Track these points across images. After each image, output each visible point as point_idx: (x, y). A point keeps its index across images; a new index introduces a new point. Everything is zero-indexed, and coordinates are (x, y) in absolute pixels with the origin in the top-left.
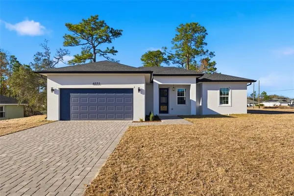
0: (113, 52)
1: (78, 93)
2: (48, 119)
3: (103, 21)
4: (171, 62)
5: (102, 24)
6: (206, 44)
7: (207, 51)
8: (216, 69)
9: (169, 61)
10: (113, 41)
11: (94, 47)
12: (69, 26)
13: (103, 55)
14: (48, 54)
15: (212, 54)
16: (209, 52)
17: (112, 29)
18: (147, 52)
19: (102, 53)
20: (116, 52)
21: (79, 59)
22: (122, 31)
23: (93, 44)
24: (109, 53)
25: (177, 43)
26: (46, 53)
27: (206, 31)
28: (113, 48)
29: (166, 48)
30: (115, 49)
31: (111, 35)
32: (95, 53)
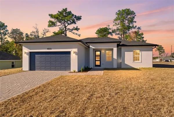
0: (77, 29)
1: (39, 54)
2: (23, 70)
3: (70, 11)
4: (114, 34)
5: (70, 13)
6: (135, 22)
7: (136, 26)
8: (143, 38)
9: (113, 33)
10: (76, 22)
11: (66, 27)
12: (51, 16)
13: (71, 31)
14: (37, 32)
15: (139, 28)
16: (137, 27)
17: (75, 16)
18: (99, 28)
19: (70, 30)
20: (79, 29)
21: (56, 34)
22: (81, 16)
23: (65, 25)
24: (75, 30)
25: (116, 22)
26: (36, 31)
27: (135, 13)
28: (77, 27)
29: (109, 26)
30: (78, 28)
31: (75, 19)
32: (66, 31)
